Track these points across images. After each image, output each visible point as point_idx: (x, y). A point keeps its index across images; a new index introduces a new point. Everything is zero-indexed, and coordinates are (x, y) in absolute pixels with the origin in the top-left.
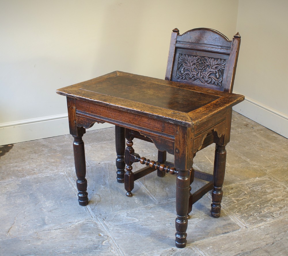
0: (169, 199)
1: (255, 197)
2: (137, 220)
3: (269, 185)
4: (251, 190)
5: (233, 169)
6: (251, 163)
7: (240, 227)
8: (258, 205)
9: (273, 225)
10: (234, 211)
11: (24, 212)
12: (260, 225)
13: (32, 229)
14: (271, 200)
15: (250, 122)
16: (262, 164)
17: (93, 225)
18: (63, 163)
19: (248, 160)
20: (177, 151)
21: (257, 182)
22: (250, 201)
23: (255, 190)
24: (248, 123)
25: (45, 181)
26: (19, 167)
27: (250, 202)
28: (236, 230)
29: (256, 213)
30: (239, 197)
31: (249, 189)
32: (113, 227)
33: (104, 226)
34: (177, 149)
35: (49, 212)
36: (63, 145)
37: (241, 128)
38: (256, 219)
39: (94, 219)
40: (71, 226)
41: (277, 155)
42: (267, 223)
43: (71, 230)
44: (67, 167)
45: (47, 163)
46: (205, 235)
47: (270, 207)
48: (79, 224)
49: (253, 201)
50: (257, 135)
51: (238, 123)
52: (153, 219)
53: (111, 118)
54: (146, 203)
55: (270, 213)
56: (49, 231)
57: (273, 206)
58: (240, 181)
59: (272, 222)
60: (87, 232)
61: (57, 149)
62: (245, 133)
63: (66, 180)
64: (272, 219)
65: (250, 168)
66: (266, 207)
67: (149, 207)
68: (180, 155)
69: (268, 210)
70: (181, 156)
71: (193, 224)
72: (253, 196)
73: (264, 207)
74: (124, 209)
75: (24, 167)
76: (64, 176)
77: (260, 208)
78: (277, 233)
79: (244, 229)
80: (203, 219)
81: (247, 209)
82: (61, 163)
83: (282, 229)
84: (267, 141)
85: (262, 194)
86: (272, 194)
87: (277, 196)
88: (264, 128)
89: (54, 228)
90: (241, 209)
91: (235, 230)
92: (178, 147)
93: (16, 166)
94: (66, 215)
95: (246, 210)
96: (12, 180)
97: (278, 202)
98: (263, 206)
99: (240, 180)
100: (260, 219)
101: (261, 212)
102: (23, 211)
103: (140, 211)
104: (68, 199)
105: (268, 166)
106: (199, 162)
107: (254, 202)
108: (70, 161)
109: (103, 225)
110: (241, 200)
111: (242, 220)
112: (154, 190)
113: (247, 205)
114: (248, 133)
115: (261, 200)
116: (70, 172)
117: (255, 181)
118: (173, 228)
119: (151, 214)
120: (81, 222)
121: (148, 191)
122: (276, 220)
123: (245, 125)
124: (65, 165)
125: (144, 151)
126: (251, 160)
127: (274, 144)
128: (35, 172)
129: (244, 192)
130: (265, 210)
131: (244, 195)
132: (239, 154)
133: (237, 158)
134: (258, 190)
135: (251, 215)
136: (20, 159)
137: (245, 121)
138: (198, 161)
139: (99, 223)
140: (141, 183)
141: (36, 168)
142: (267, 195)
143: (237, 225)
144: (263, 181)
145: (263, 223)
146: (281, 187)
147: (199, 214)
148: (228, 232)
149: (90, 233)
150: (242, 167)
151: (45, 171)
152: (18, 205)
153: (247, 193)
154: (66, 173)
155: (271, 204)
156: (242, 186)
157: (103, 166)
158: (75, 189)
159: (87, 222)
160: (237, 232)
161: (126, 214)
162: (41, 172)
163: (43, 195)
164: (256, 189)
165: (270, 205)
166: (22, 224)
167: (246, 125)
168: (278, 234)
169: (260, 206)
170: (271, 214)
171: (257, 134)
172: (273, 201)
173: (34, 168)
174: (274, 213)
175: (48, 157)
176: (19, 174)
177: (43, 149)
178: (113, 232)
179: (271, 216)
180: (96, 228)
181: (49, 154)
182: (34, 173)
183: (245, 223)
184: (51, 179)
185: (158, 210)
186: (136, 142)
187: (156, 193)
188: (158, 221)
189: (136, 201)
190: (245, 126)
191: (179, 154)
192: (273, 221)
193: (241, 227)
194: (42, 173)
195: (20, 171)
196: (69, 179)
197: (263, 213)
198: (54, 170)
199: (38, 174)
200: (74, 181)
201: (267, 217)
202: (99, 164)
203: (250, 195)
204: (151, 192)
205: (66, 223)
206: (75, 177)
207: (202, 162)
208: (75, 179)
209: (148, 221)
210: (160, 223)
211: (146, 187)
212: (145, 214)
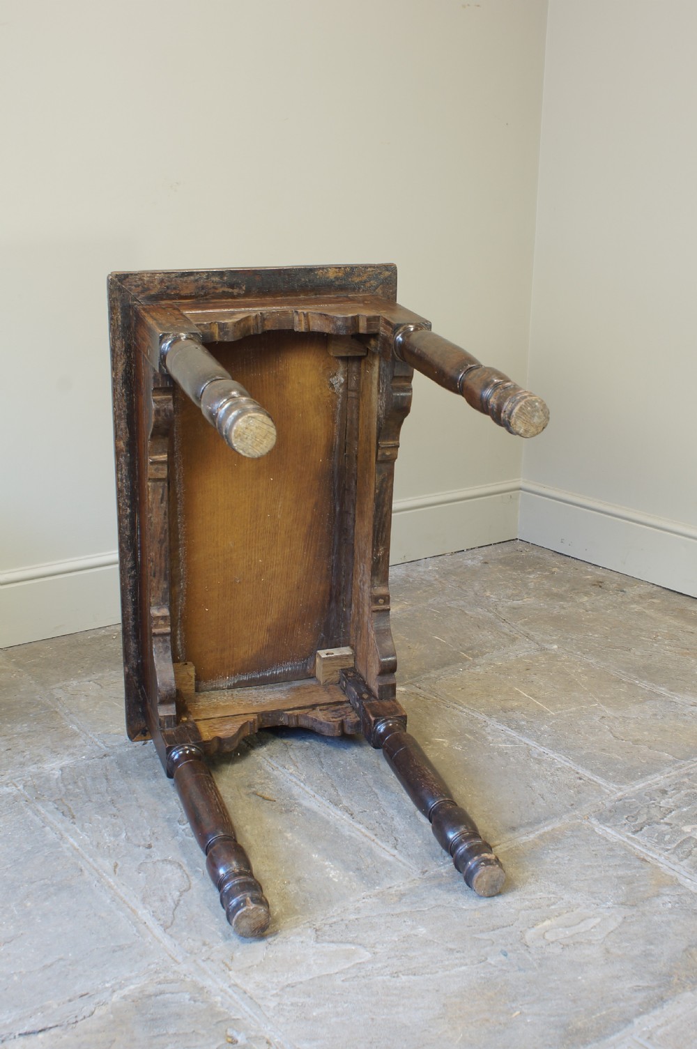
2: (366, 955)
6: (676, 699)
17: (187, 996)
19: (662, 690)
24: (600, 579)
32: (277, 995)
33: (235, 996)
37: (586, 594)
39: (183, 967)
40: (93, 1013)
43: (99, 1031)
44: (22, 764)
46: (660, 986)
48: (124, 998)
50: (646, 611)
51: (568, 581)
52: (427, 943)
54: (375, 877)
58: (675, 762)
60: (171, 1031)
62: (606, 608)
63: (30, 813)
65: (685, 715)
67: (392, 891)
71: (590, 943)
74: (296, 912)
76: (15, 799)
80: (620, 919)
88: (655, 588)
89: (22, 1031)
94: (62, 963)
99: (671, 758)
103: (364, 913)
104: (52, 890)
108: (28, 740)
109: (230, 991)
112: (384, 826)
114: (615, 607)
116: (36, 782)
118: (523, 974)
119: (410, 923)
120: (132, 987)
121: (363, 830)
123: (595, 585)
124: (13, 758)
126: (672, 691)
132: (624, 674)
133: (625, 686)
137: (587, 573)
138: (498, 707)
139: (211, 983)
140: (326, 803)
147: (593, 901)
149: (186, 1034)
150: (655, 715)
154: (25, 786)
158: (72, 845)
159: (160, 983)
161: (311, 932)
167: (599, 585)
171: (644, 608)
178: (282, 1020)
180: (204, 1006)
185: (433, 903)
187: (395, 835)
188: (451, 946)
189: (332, 873)
190: (598, 589)
196: (40, 809)
200: (60, 816)
204: (376, 835)
205: (68, 998)
206: (61, 799)
207: (512, 710)
208: (65, 809)
209: (411, 954)
210: (464, 958)
211: (352, 815)
212: (388, 924)
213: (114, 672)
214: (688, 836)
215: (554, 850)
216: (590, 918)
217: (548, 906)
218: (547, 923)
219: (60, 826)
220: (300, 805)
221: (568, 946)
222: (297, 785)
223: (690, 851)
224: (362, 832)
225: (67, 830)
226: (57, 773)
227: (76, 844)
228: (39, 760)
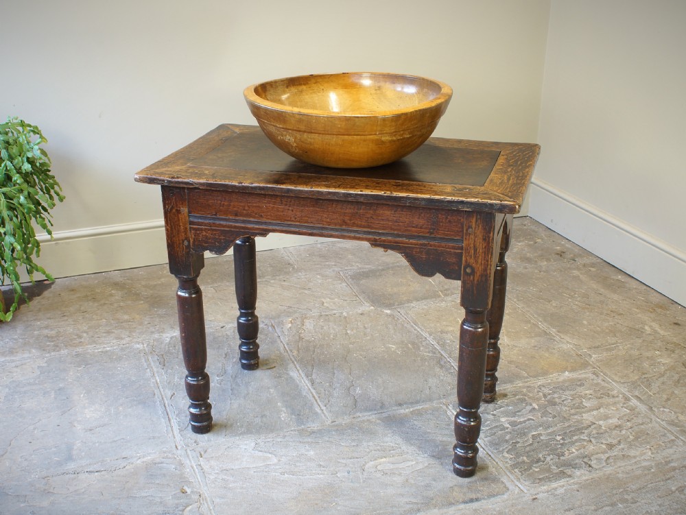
0: (358, 414)
1: (554, 417)
2: (274, 461)
3: (591, 392)
4: (549, 401)
5: (515, 351)
6: (557, 338)
7: (508, 489)
8: (558, 438)
9: (585, 486)
10: (501, 449)
11: (35, 429)
12: (554, 485)
13: (38, 469)
14: (590, 426)
15: (570, 246)
16: (584, 341)
17: (174, 466)
18: (146, 323)
19: (553, 331)
20: (468, 270)
21: (564, 381)
22: (540, 426)
23: (557, 400)
24: (565, 250)
25: (97, 362)
26: (52, 330)
27: (541, 428)
28: (497, 495)
29: (551, 456)
30: (518, 416)
31: (543, 399)
32: (217, 473)
33: (197, 471)
34: (468, 265)
35: (86, 431)
36: (155, 286)
37: (548, 260)
38: (549, 470)
39: (179, 452)
40: (125, 467)
41: (620, 322)
42: (572, 481)
43: (123, 476)
44: (152, 332)
45: (112, 322)
46: (422, 504)
47: (585, 443)
48: (143, 462)
49: (548, 427)
50: (581, 276)
51: (542, 250)
52: (310, 460)
53: (293, 221)
54: (304, 420)
55: (584, 458)
56: (76, 475)
57: (592, 440)
58: (527, 378)
59: (584, 478)
60: (157, 482)
61: (143, 293)
62: (555, 271)
63: (143, 360)
64: (586, 472)
65: (554, 349)
66: (576, 442)
67: (309, 429)
68: (476, 279)
69: (580, 449)
70: (478, 281)
71: (400, 474)
72: (551, 415)
73: (573, 443)
74: (251, 433)
75: (61, 330)
76: (140, 351)
77: (562, 444)
78: (593, 508)
79: (516, 492)
80: (426, 464)
81: (531, 445)
82: (141, 324)
83: (605, 499)
84: (602, 291)
85: (573, 411)
86: (595, 413)
87: (606, 417)
88: (599, 260)
89: (88, 470)
90: (518, 445)
91: (494, 496)
92: (472, 261)
93: (47, 327)
94: (122, 440)
95: (528, 449)
96: (31, 355)
97: (606, 432)
98: (570, 438)
99: (526, 375)
100: (558, 471)
101: (563, 455)
102: (31, 427)
103: (287, 438)
104: (135, 403)
105: (595, 347)
106: (442, 332)
107: (550, 430)
108: (161, 319)
109: (195, 468)
110: (521, 423)
111: (516, 470)
112: (327, 393)
113: (533, 435)
114: (561, 271)
115: (566, 425)
116: (155, 343)
117: (561, 379)
118: (352, 484)
119: (307, 448)
121: (314, 393)
122: (594, 475)
123: (558, 254)
124: (149, 328)
126: (558, 332)
127: (615, 297)
128: (82, 340)
129: (531, 405)
130: (574, 451)
131: (530, 411)
132: (535, 317)
133: (529, 325)
134: (563, 401)
135: (538, 461)
136: (59, 313)
137: (559, 245)
138: (440, 330)
139: (188, 462)
140: (303, 375)
141: (85, 332)
142: (584, 415)
143: (503, 483)
144: (580, 380)
145: (562, 482)
146: (617, 397)
147: (418, 452)
148: (477, 500)
149: (163, 485)
150: (535, 347)
151: (103, 339)
152: (25, 412)
153: (536, 407)
154: (148, 345)
155: (589, 435)
156: (529, 392)
157: (228, 333)
158: (156, 381)
159: (163, 458)
160: (498, 499)
161: (253, 444)
162: (95, 342)
163: (85, 393)
164: (560, 398)
165: (586, 438)
166: (21, 457)
167: (561, 254)
168: (596, 510)
169: (563, 439)
170: (586, 460)
171: (581, 273)
172: (595, 428)
173: (82, 332)
174: (592, 458)
175: (118, 309)
176: (48, 343)
177: (113, 291)
178: (213, 485)
179: (584, 464)
180: (179, 472)
181: (122, 304)
182: (81, 342)
183: (521, 480)
184: (110, 359)
185: (327, 439)
186: (312, 284)
187: (330, 398)
188: (322, 463)
189: (283, 415)
190: (558, 257)
191: (474, 276)
192: (586, 478)
193: (510, 488)
194: (96, 344)
195: (52, 337)
196: (150, 359)
197: (567, 456)
198: (122, 339)
199: (87, 347)
200: (158, 364)
201: (575, 467)
202: (222, 328)
203: (543, 413)
204: (319, 397)
205: (117, 458)
206: (163, 355)
207: (447, 333)
208: (162, 360)
209: (298, 464)
210: (325, 471)
211: (312, 384)
212: (296, 447)
213: (227, 284)
214: (501, 423)
215: (415, 420)
216: (409, 461)
217: (390, 451)
218: (384, 460)
219: (155, 370)
220: (288, 374)
221: (387, 474)
222: (293, 362)
223: (495, 433)
224: (312, 394)
225: (158, 372)
226: (168, 340)
227: (158, 380)
228: (162, 331)
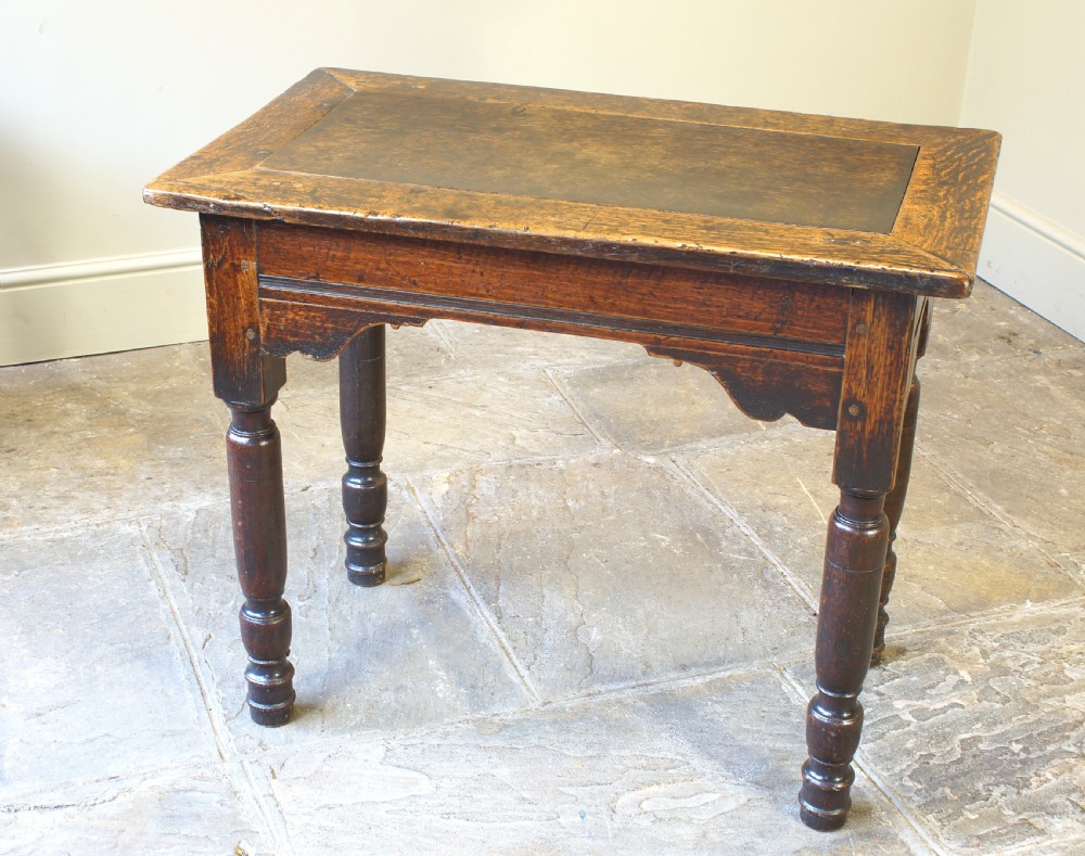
0: (597, 687)
1: (1006, 700)
2: (427, 788)
3: (1081, 646)
4: (993, 666)
5: (919, 554)
6: (1007, 526)
8: (1016, 747)
9: (1075, 854)
10: (897, 769)
12: (1014, 850)
14: (1081, 722)
15: (1026, 321)
16: (1062, 532)
17: (217, 798)
18: (143, 477)
19: (998, 509)
21: (1024, 622)
22: (977, 720)
23: (1010, 663)
24: (1017, 330)
25: (43, 563)
27: (979, 725)
29: (1003, 788)
30: (931, 696)
31: (982, 660)
32: (309, 814)
33: (266, 808)
35: (29, 718)
36: (158, 393)
37: (982, 350)
38: (998, 818)
39: (226, 765)
40: (114, 799)
42: (1048, 843)
43: (112, 818)
44: (158, 499)
45: (72, 474)
47: (1073, 761)
48: (152, 788)
49: (995, 724)
50: (1052, 388)
51: (969, 327)
52: (502, 787)
54: (487, 700)
55: (1071, 791)
58: (945, 612)
59: (1073, 837)
60: (184, 832)
61: (132, 410)
62: (997, 376)
63: (142, 561)
64: (1076, 825)
65: (1001, 550)
66: (1052, 756)
67: (496, 719)
69: (1062, 773)
71: (689, 821)
72: (998, 697)
73: (1047, 759)
74: (376, 726)
76: (133, 541)
77: (1024, 762)
80: (743, 800)
81: (960, 761)
82: (132, 479)
85: (1044, 689)
89: (38, 804)
90: (932, 762)
94: (106, 739)
95: (952, 770)
98: (1041, 750)
99: (943, 607)
100: (1016, 820)
101: (1027, 785)
103: (451, 739)
104: (129, 655)
106: (765, 508)
107: (999, 729)
108: (175, 470)
110: (936, 712)
111: (930, 817)
112: (530, 639)
113: (962, 741)
114: (1010, 376)
115: (1032, 718)
116: (164, 523)
117: (1017, 617)
118: (590, 842)
119: (495, 760)
120: (165, 778)
121: (504, 640)
123: (1003, 338)
124: (149, 489)
125: (518, 442)
126: (1009, 512)
128: (10, 514)
129: (956, 673)
130: (1049, 776)
131: (955, 688)
132: (958, 479)
133: (947, 496)
134: (1022, 666)
135: (975, 797)
137: (1006, 317)
138: (760, 503)
139: (247, 788)
140: (478, 598)
141: (16, 496)
142: (1067, 697)
143: (903, 843)
144: (1057, 621)
145: (1027, 844)
147: (725, 773)
149: (197, 838)
150: (961, 544)
151: (53, 512)
153: (968, 678)
154: (149, 527)
155: (1078, 743)
156: (952, 644)
157: (317, 502)
158: (171, 607)
159: (195, 779)
161: (381, 751)
162: (36, 519)
163: (22, 633)
164: (1016, 658)
165: (1072, 749)
167: (1009, 338)
169: (1025, 750)
170: (1074, 797)
171: (1053, 382)
173: (8, 496)
175: (82, 444)
177: (69, 406)
178: (302, 841)
179: (1071, 808)
180: (229, 812)
181: (89, 434)
182: (6, 518)
183: (941, 838)
184: (71, 556)
185: (535, 742)
186: (489, 396)
187: (538, 652)
188: (526, 795)
189: (441, 686)
190: (1003, 344)
192: (1077, 836)
193: (919, 854)
194: (40, 523)
196: (155, 557)
197: (1035, 789)
198: (94, 512)
199: (19, 529)
200: (172, 569)
201: (1052, 812)
202: (304, 490)
203: (982, 692)
204: (514, 648)
205: (96, 778)
206: (182, 550)
207: (775, 509)
208: (182, 561)
209: (477, 796)
210: (534, 811)
211: (499, 618)
212: (470, 758)
213: (311, 391)
214: (895, 713)
215: (716, 702)
216: (707, 792)
217: (667, 769)
218: (655, 788)
219: (167, 582)
220: (447, 596)
221: (661, 820)
222: (456, 569)
223: (884, 734)
224: (500, 642)
225: (173, 588)
226: (192, 516)
227: (175, 608)
228: (177, 497)
